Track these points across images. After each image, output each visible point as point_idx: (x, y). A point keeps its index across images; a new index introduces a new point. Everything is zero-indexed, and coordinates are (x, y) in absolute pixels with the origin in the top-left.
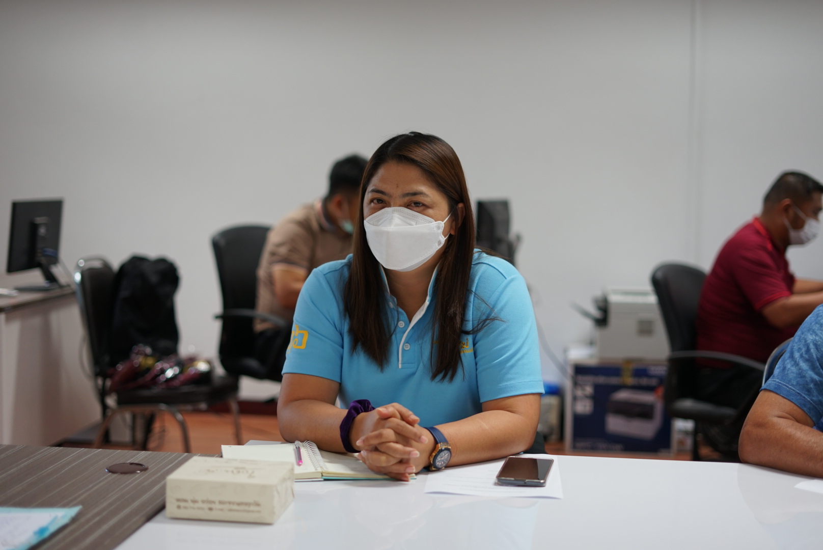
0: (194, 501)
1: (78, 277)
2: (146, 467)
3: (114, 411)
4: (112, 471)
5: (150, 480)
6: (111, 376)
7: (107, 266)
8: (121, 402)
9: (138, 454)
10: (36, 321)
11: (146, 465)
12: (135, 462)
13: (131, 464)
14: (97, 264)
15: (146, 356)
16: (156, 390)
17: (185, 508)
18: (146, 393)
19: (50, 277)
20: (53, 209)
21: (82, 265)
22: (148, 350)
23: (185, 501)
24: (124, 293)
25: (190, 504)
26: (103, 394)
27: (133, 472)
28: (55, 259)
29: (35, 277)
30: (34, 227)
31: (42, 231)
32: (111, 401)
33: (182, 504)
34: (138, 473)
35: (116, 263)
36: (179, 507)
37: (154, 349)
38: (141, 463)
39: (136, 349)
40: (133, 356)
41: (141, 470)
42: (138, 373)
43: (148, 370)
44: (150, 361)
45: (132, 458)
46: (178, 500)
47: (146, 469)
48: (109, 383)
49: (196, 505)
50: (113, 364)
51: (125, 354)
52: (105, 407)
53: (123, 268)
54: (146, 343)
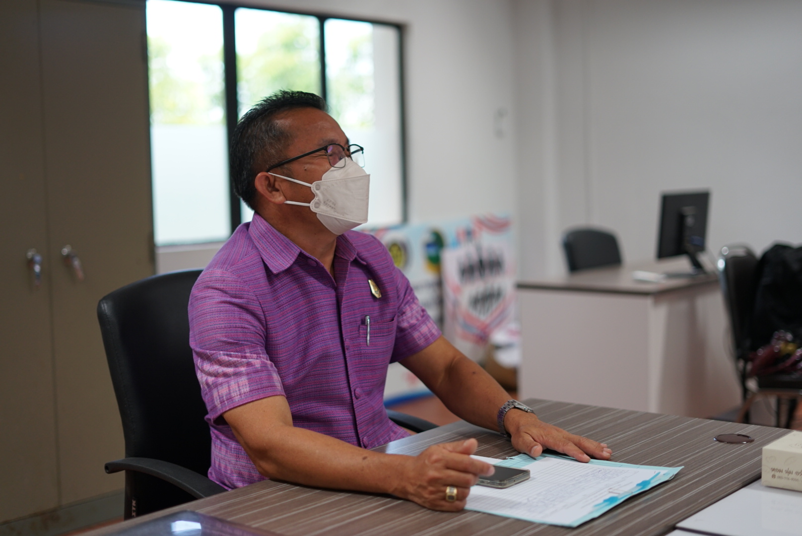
0: (789, 472)
1: (721, 264)
2: (752, 439)
3: (754, 394)
4: (719, 440)
5: (754, 451)
6: (752, 360)
7: (750, 254)
8: (762, 385)
9: (747, 427)
10: (682, 306)
11: (752, 437)
12: (743, 434)
13: (739, 435)
14: (741, 252)
15: (787, 342)
16: (795, 376)
17: (779, 477)
18: (786, 378)
19: (697, 265)
20: (701, 200)
21: (726, 254)
22: (789, 336)
23: (780, 471)
24: (766, 280)
25: (784, 474)
26: (744, 377)
27: (740, 443)
28: (702, 247)
29: (682, 264)
30: (682, 218)
31: (690, 221)
32: (752, 384)
33: (777, 474)
34: (744, 444)
35: (759, 250)
36: (774, 476)
37: (796, 336)
38: (748, 435)
39: (777, 334)
40: (774, 342)
41: (747, 442)
42: (777, 359)
43: (789, 355)
44: (790, 348)
45: (741, 430)
46: (773, 470)
47: (752, 441)
48: (749, 367)
49: (791, 476)
50: (754, 348)
51: (766, 340)
52: (745, 390)
53: (766, 256)
54: (787, 330)
